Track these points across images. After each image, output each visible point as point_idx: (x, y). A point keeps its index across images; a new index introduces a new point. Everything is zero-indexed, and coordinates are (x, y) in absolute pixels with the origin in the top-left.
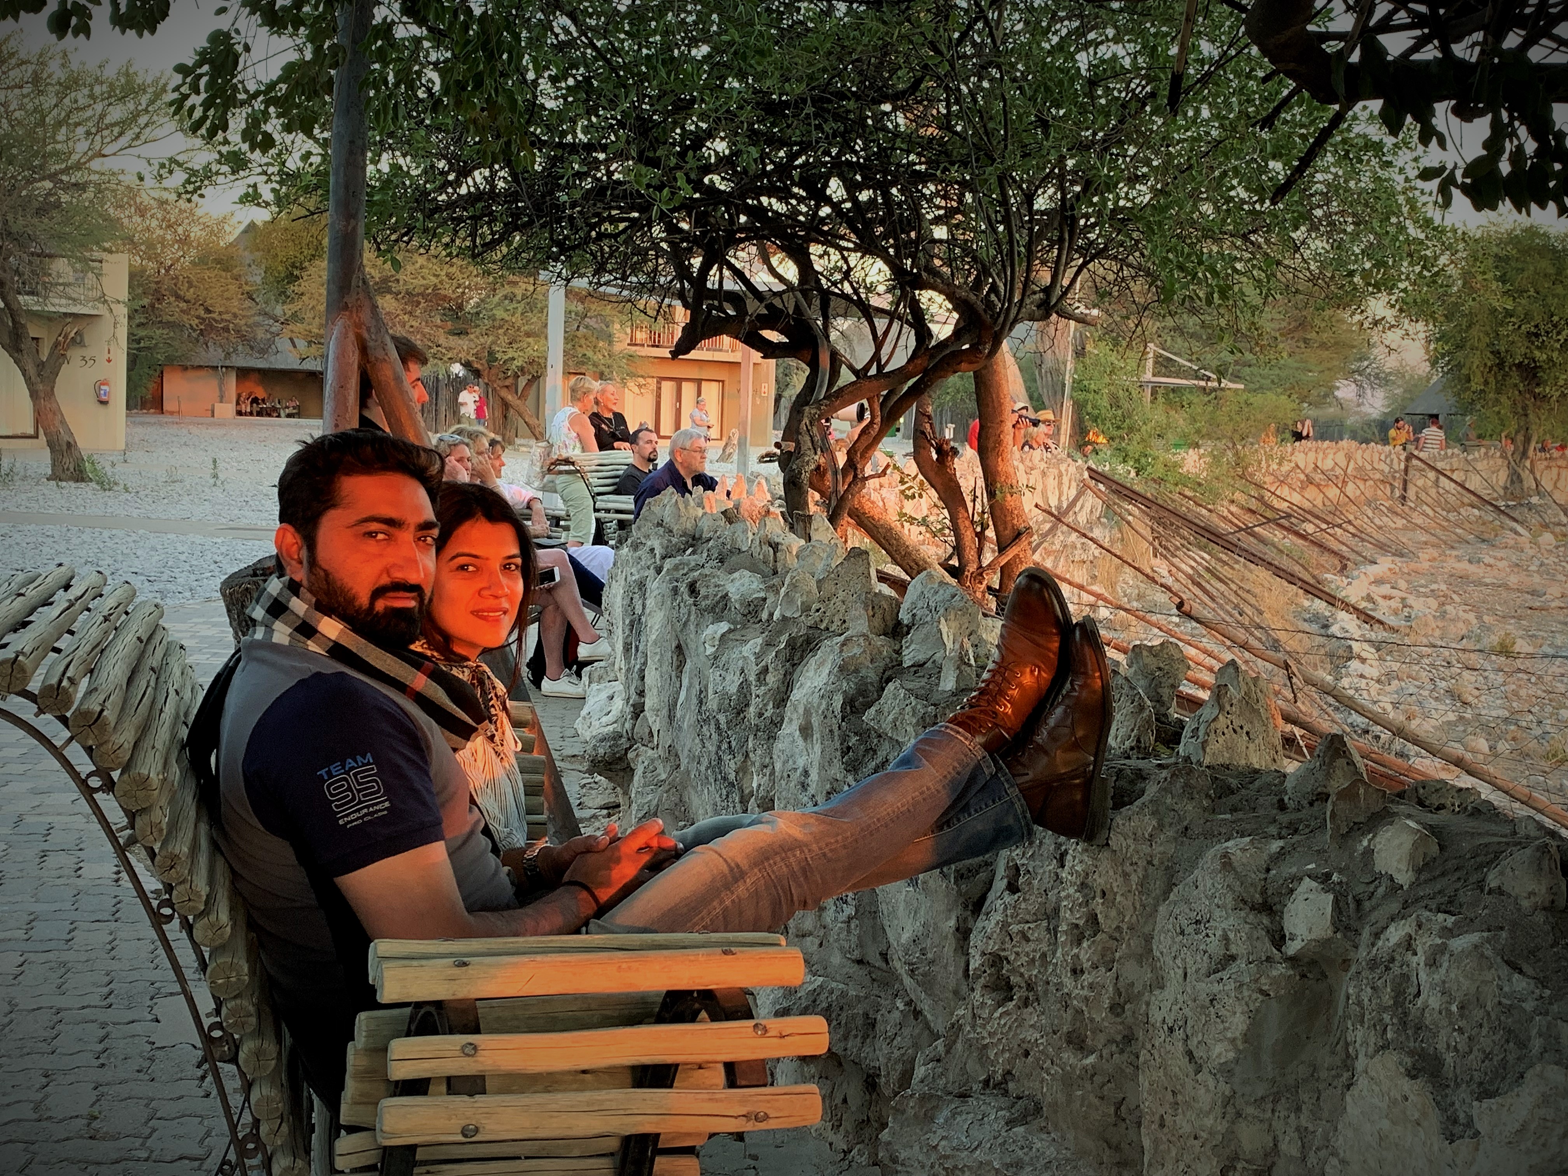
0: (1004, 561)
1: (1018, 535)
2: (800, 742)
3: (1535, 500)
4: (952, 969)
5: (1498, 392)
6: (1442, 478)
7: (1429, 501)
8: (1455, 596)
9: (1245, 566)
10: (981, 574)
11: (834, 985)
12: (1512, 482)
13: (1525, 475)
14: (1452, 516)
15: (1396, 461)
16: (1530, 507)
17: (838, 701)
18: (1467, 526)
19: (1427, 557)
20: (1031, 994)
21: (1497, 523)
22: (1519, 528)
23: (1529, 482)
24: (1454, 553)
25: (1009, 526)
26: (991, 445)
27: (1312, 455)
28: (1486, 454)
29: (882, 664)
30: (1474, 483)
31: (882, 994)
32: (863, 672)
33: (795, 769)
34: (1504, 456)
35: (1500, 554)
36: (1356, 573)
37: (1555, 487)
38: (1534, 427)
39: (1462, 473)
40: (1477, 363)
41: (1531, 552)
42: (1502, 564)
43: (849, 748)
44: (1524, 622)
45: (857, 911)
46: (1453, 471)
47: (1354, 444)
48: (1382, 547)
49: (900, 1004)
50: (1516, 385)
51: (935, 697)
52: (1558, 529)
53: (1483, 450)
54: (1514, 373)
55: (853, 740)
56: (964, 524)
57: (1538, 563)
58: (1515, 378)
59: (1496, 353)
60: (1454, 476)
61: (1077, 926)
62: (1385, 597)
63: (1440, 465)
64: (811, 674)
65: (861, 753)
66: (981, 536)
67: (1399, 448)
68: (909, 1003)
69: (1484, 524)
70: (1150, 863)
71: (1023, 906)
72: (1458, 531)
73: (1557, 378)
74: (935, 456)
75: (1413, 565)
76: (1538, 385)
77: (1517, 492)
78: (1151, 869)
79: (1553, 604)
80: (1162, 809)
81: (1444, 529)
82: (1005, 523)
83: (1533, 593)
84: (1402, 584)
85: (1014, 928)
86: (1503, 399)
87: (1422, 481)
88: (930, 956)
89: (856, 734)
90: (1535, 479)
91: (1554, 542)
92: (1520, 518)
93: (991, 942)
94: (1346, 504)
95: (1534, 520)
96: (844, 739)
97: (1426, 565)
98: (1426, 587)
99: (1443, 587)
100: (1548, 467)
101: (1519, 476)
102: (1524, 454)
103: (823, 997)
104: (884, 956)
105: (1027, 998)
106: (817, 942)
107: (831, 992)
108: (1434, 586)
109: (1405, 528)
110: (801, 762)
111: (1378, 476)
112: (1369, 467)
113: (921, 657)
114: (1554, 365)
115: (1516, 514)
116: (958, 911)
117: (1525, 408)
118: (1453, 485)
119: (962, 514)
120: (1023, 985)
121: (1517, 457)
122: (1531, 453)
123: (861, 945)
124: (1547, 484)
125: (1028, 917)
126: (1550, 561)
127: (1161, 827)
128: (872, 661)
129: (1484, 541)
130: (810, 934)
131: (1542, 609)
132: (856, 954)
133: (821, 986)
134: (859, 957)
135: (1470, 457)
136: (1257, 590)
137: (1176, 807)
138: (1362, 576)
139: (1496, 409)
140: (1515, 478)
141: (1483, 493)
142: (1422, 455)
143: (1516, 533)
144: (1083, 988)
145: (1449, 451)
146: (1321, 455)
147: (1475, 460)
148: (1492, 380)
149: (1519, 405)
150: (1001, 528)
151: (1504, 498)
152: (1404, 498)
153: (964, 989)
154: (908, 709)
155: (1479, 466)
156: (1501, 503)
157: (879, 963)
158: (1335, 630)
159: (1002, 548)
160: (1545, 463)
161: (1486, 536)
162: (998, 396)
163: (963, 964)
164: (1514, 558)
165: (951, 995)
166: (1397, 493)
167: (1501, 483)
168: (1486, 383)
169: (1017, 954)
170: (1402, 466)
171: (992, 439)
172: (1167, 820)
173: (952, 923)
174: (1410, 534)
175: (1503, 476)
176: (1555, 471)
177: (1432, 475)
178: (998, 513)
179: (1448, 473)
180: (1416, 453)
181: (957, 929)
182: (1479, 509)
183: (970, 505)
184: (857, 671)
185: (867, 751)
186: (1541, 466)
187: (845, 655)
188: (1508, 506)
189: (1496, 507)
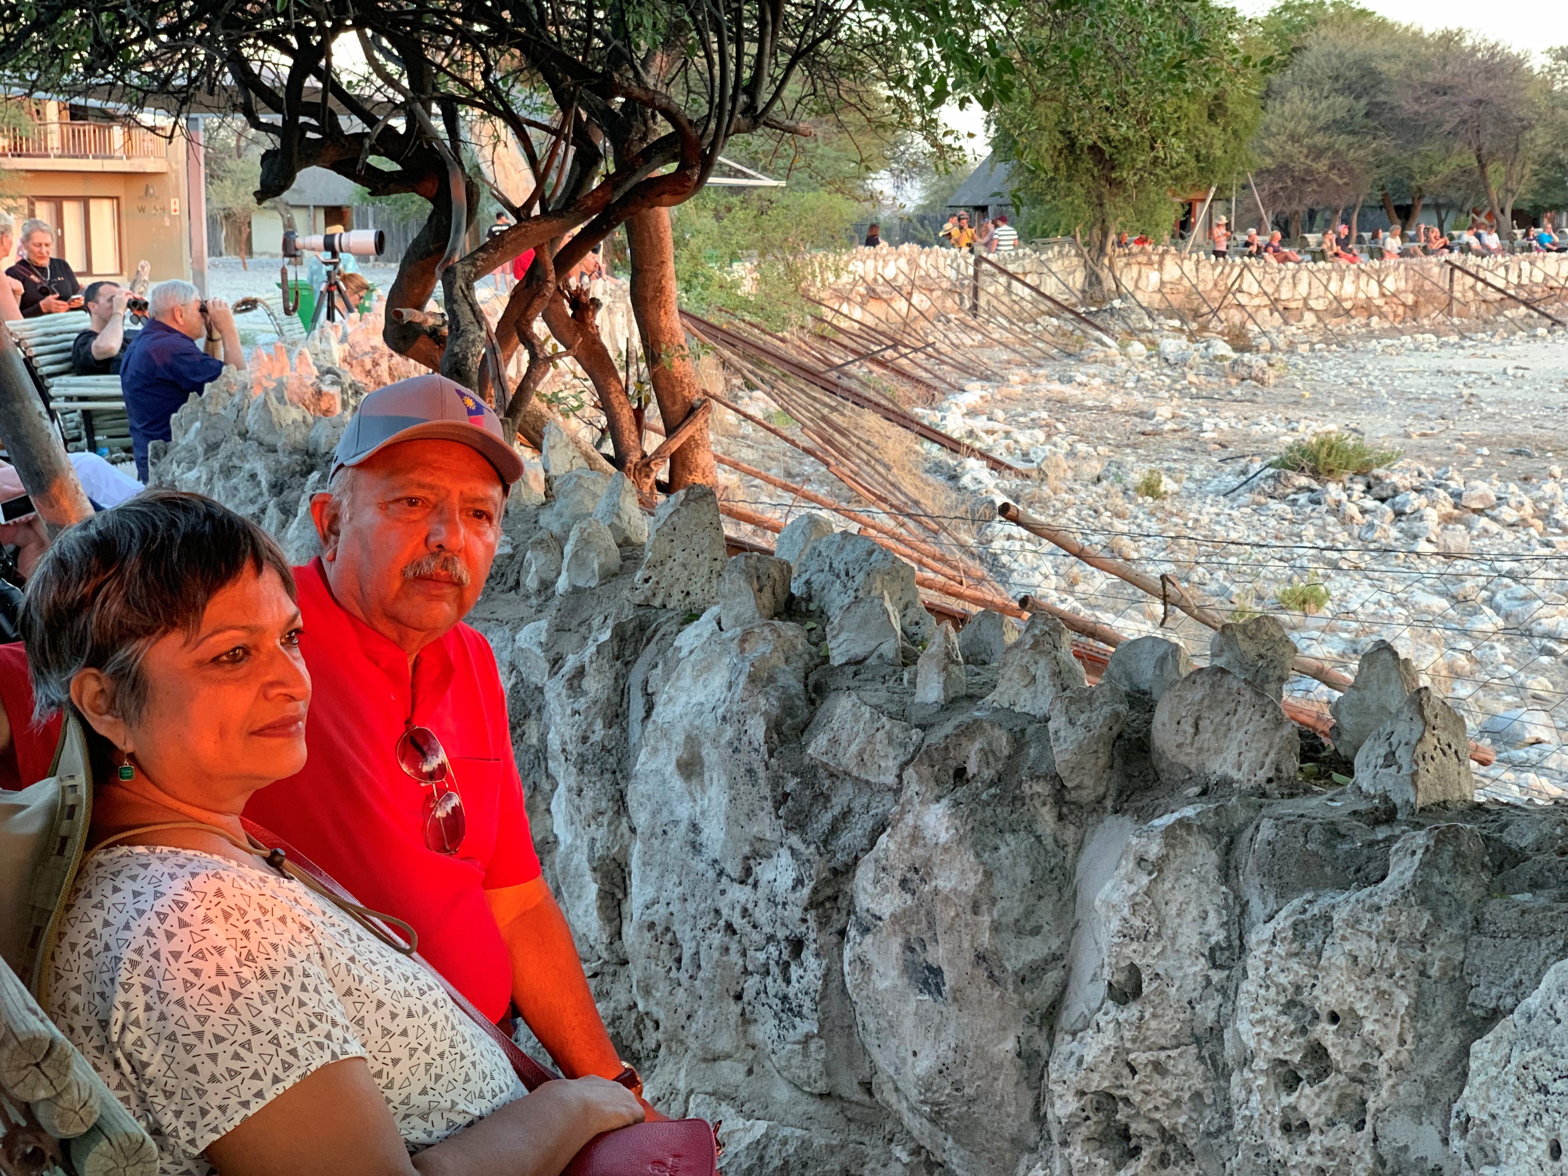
0: (675, 445)
1: (691, 411)
2: (677, 783)
3: (1117, 303)
4: (1012, 1110)
5: (1070, 178)
6: (1015, 283)
7: (1003, 309)
8: (1060, 425)
9: (853, 410)
10: (648, 465)
11: (787, 1131)
12: (1091, 284)
13: (1105, 274)
14: (1029, 327)
15: (963, 264)
16: (1112, 311)
17: (757, 729)
18: (1049, 338)
19: (1017, 379)
20: (1170, 1148)
21: (1078, 333)
22: (1106, 339)
23: (1109, 284)
24: (1042, 372)
25: (679, 398)
26: (650, 294)
27: (870, 263)
28: (1060, 252)
29: (800, 664)
30: (1050, 286)
31: (866, 1139)
32: (782, 680)
33: (676, 823)
34: (1079, 255)
35: (1092, 370)
36: (945, 404)
37: (1137, 287)
38: (1111, 218)
39: (1035, 277)
40: (1045, 145)
41: (1125, 366)
42: (1097, 382)
43: (786, 795)
44: (1141, 451)
45: (821, 1028)
46: (1025, 274)
47: (916, 248)
48: (965, 369)
49: (901, 1153)
50: (1088, 170)
51: (916, 716)
52: (1143, 336)
53: (1056, 248)
54: (1086, 156)
55: (792, 784)
56: (617, 399)
57: (1134, 378)
58: (1087, 162)
59: (1064, 133)
60: (1028, 280)
61: (1283, 1063)
62: (987, 432)
63: (1011, 268)
64: (686, 682)
65: (807, 801)
66: (638, 414)
67: (965, 250)
68: (917, 1151)
69: (1064, 335)
70: (1423, 974)
71: (1153, 1024)
72: (1039, 345)
73: (1133, 160)
74: (570, 312)
75: (1005, 390)
76: (1113, 168)
77: (1098, 295)
78: (1426, 984)
79: (1168, 427)
80: (1432, 893)
81: (1024, 343)
82: (673, 395)
83: (1142, 415)
84: (1000, 414)
85: (1139, 1057)
86: (1077, 188)
87: (995, 286)
88: (969, 1091)
89: (795, 774)
90: (1114, 277)
91: (1145, 352)
92: (1102, 326)
93: (1096, 1077)
94: (916, 318)
95: (1117, 326)
96: (776, 782)
97: (1019, 389)
98: (1025, 415)
99: (1045, 415)
100: (1128, 265)
101: (1098, 277)
102: (1102, 250)
103: (773, 1150)
104: (867, 1087)
105: (1164, 1154)
106: (743, 1068)
107: (785, 1142)
108: (1034, 415)
109: (982, 345)
110: (683, 811)
111: (945, 285)
112: (934, 274)
113: (858, 650)
114: (1131, 144)
115: (1098, 322)
116: (1018, 1029)
117: (1100, 197)
118: (1027, 290)
119: (614, 388)
120: (1155, 1134)
121: (1094, 253)
122: (1109, 249)
123: (828, 1071)
124: (1128, 283)
125: (1163, 1042)
126: (1147, 374)
127: (1436, 923)
128: (787, 660)
129: (1070, 355)
130: (728, 1056)
131: (1155, 433)
132: (821, 1086)
133: (766, 1135)
134: (824, 1090)
135: (1043, 257)
136: (875, 440)
137: (1450, 888)
138: (954, 407)
139: (1069, 199)
140: (1093, 279)
141: (1060, 298)
142: (991, 257)
143: (1103, 344)
144: (1310, 1153)
145: (1021, 252)
146: (881, 263)
147: (1048, 259)
148: (1062, 165)
149: (1094, 194)
150: (668, 403)
151: (1083, 303)
152: (975, 307)
153: (1032, 1136)
154: (880, 735)
155: (1054, 267)
156: (1081, 310)
157: (860, 1096)
158: (966, 480)
159: (671, 431)
160: (1124, 260)
161: (1071, 349)
162: (657, 229)
163: (1030, 1103)
164: (1107, 374)
165: (1006, 1145)
166: (968, 304)
167: (1079, 285)
168: (1056, 169)
169: (1146, 1093)
170: (971, 271)
171: (651, 287)
172: (1443, 910)
173: (1010, 1044)
174: (988, 352)
175: (1078, 279)
176: (1135, 269)
177: (1003, 279)
178: (663, 382)
179: (1021, 277)
180: (985, 255)
181: (1019, 1055)
182: (1058, 317)
183: (622, 375)
184: (771, 679)
185: (815, 798)
186: (1120, 263)
187: (750, 656)
188: (1090, 313)
189: (1078, 315)
